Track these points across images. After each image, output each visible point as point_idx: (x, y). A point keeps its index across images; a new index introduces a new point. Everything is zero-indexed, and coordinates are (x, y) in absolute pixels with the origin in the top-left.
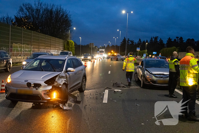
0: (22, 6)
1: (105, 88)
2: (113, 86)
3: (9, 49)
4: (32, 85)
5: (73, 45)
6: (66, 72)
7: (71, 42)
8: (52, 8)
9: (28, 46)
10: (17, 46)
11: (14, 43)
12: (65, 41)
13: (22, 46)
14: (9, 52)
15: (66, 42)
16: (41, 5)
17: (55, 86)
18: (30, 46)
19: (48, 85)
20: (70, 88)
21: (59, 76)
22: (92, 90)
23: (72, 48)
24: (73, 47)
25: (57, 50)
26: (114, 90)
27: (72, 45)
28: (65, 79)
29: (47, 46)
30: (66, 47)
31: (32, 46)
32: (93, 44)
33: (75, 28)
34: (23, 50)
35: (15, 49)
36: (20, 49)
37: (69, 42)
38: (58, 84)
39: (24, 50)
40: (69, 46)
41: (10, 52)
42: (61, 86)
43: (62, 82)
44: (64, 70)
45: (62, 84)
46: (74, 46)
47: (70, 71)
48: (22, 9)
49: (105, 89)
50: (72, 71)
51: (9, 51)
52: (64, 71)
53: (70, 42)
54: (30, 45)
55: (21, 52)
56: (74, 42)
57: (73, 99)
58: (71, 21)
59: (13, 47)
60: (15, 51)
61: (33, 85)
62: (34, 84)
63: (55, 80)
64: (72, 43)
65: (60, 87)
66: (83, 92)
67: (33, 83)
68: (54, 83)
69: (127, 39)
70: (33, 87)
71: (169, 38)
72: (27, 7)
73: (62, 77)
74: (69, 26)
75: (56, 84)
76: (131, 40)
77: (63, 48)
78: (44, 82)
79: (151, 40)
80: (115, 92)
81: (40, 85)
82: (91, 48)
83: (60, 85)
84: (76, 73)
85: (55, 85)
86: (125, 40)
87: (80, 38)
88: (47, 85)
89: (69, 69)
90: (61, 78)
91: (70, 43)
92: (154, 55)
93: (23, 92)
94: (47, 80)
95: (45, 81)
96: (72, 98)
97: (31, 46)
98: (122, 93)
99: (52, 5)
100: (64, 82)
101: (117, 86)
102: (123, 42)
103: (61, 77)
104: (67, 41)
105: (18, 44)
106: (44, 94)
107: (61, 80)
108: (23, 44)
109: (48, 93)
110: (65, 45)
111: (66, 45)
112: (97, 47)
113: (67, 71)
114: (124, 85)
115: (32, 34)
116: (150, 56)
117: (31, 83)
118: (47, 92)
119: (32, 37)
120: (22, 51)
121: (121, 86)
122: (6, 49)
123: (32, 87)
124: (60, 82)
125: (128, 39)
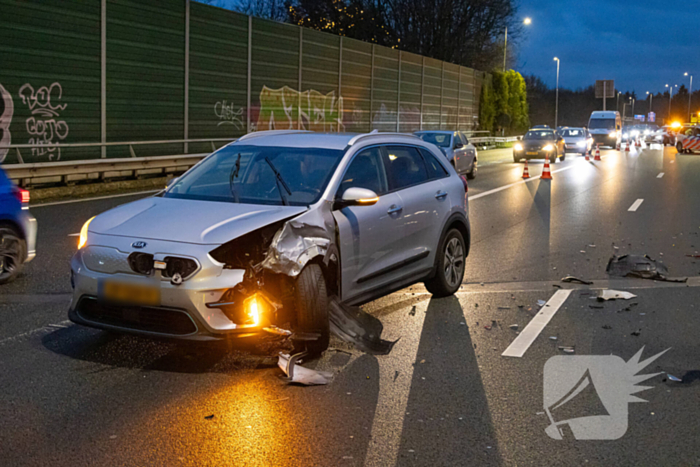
1: (564, 281)
2: (608, 270)
3: (246, 110)
4: (156, 265)
5: (521, 91)
6: (335, 209)
7: (512, 76)
9: (325, 97)
10: (278, 97)
11: (265, 87)
12: (484, 76)
13: (297, 97)
14: (246, 121)
15: (490, 76)
17: (267, 270)
18: (334, 98)
19: (225, 267)
20: (361, 281)
21: (291, 225)
22: (493, 286)
23: (516, 102)
24: (521, 99)
25: (450, 111)
26: (600, 291)
27: (514, 88)
28: (324, 241)
29: (404, 97)
30: (486, 97)
31: (341, 98)
32: (609, 83)
33: (527, 21)
34: (305, 114)
35: (270, 111)
36: (290, 109)
37: (501, 76)
38: (282, 262)
39: (306, 112)
40: (501, 93)
41: (252, 121)
42: (295, 273)
43: (305, 252)
44: (325, 196)
45: (304, 260)
46: (525, 94)
47: (354, 203)
49: (559, 287)
50: (362, 201)
51: (246, 116)
52: (326, 202)
53: (508, 79)
54: (333, 92)
55: (297, 120)
56: (523, 76)
57: (362, 332)
59: (261, 103)
60: (272, 118)
61: (163, 266)
62: (169, 260)
63: (270, 242)
64: (514, 80)
65: (292, 277)
66: (451, 294)
67: (162, 257)
68: (263, 258)
70: (163, 274)
73: (308, 230)
75: (272, 261)
77: (478, 101)
78: (211, 253)
80: (601, 300)
81: (189, 265)
82: (602, 99)
83: (291, 265)
84: (399, 211)
85: (267, 266)
87: (555, 59)
88: (222, 265)
89: (352, 193)
90: (304, 236)
91: (506, 83)
93: (122, 295)
94: (224, 246)
95: (218, 246)
96: (357, 327)
97: (338, 96)
98: (627, 310)
100: (314, 252)
101: (625, 273)
103: (305, 231)
104: (494, 75)
105: (282, 89)
106: (207, 305)
107: (300, 243)
108: (302, 91)
109: (228, 303)
110: (482, 90)
111: (486, 90)
112: (633, 97)
113: (339, 204)
114: (659, 270)
115: (341, 48)
117: (156, 257)
118: (223, 298)
119: (341, 61)
120: (300, 118)
121: (646, 272)
122: (235, 110)
123: (160, 272)
124: (293, 254)
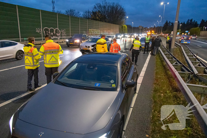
0: (96, 5)
8: (113, 5)
10: (91, 30)
11: (89, 29)
12: (120, 26)
16: (106, 4)
18: (98, 30)
24: (126, 29)
29: (108, 30)
32: (141, 26)
33: (127, 17)
36: (93, 32)
37: (123, 26)
39: (95, 32)
40: (123, 28)
48: (96, 7)
58: (125, 12)
59: (89, 31)
60: (90, 33)
64: (125, 26)
69: (168, 22)
71: (203, 20)
72: (98, 5)
74: (125, 16)
76: (172, 22)
77: (119, 30)
79: (187, 22)
86: (167, 23)
87: (132, 23)
92: (186, 33)
99: (113, 3)
102: (165, 24)
108: (94, 29)
110: (120, 28)
115: (99, 23)
116: (183, 34)
125: (170, 22)
